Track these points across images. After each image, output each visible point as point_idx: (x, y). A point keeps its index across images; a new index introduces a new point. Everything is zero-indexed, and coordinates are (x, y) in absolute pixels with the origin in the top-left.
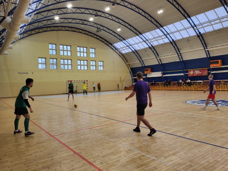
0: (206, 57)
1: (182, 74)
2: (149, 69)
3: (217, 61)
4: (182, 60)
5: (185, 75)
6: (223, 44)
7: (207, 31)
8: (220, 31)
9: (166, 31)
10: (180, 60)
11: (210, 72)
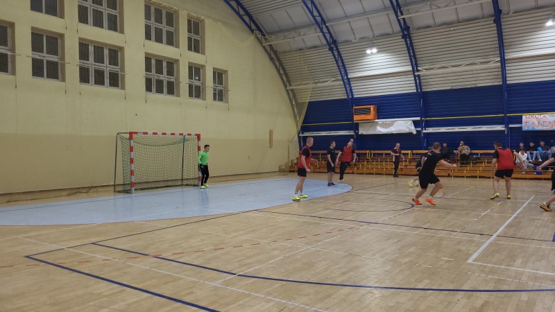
2: (372, 108)
4: (506, 81)
5: (508, 128)
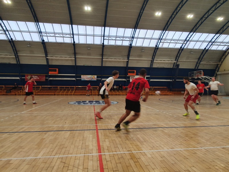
0: (46, 64)
1: (18, 78)
3: (55, 69)
4: (19, 62)
5: (21, 79)
6: (61, 56)
7: (49, 41)
8: (61, 44)
9: (5, 26)
10: (17, 62)
11: (48, 78)
